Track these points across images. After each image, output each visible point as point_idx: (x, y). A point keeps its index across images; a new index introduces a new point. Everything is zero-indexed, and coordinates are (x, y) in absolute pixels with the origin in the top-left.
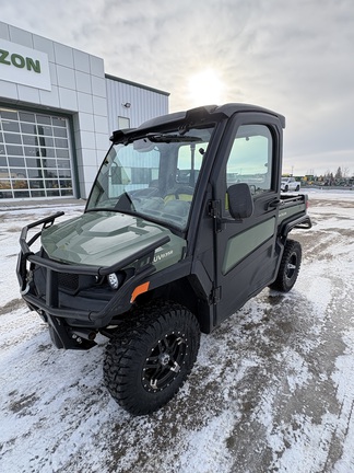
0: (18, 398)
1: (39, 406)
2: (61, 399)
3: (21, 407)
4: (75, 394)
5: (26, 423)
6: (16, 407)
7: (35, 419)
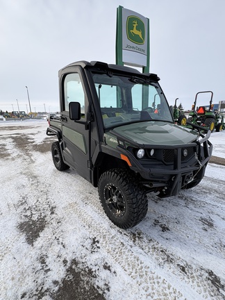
0: (206, 226)
1: (204, 216)
2: (197, 209)
3: (209, 223)
4: (191, 206)
5: (214, 218)
6: (211, 225)
7: (211, 215)
